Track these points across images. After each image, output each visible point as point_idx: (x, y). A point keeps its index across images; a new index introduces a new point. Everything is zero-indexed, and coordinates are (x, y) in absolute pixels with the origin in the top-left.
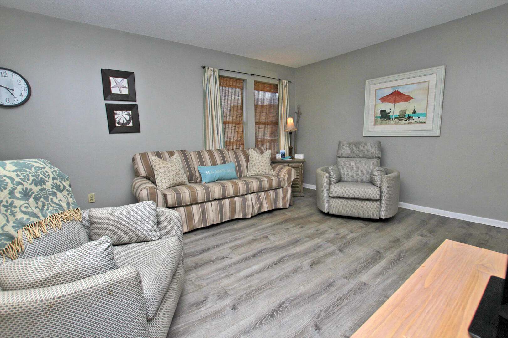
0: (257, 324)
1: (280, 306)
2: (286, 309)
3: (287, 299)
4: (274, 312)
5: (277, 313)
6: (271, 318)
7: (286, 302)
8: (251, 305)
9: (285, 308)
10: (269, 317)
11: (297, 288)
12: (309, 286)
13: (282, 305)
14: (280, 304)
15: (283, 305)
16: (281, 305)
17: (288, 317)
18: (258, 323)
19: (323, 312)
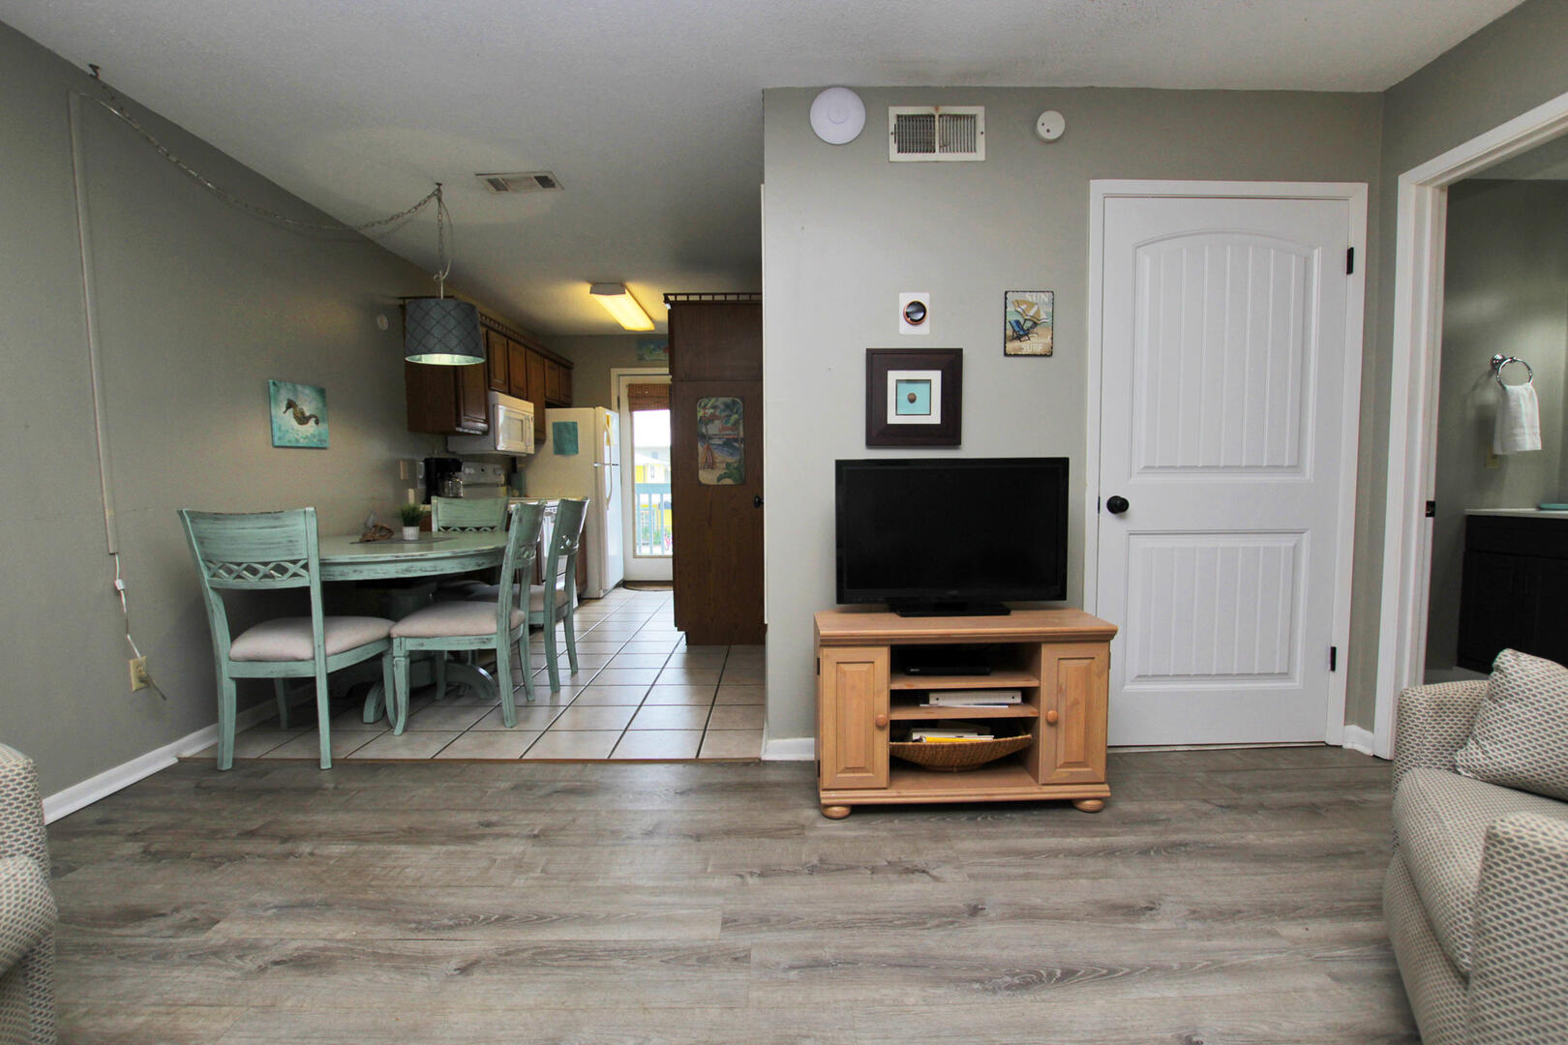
0: (1125, 974)
1: (1028, 983)
2: (1018, 971)
3: (994, 991)
4: (1059, 980)
5: (1051, 975)
6: (1078, 972)
7: (1003, 987)
8: (1125, 1028)
9: (1017, 974)
10: (1079, 974)
11: (926, 1005)
12: (883, 991)
13: (1022, 985)
14: (1027, 989)
15: (1019, 984)
16: (1026, 985)
17: (1027, 954)
18: (1120, 974)
19: (928, 925)
